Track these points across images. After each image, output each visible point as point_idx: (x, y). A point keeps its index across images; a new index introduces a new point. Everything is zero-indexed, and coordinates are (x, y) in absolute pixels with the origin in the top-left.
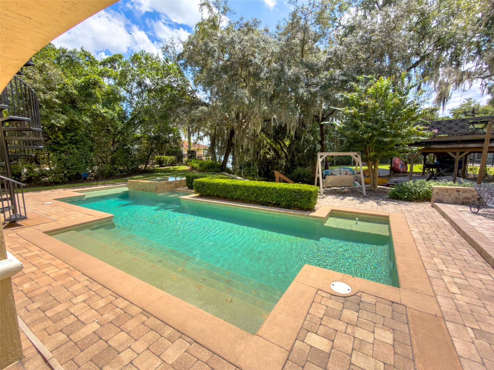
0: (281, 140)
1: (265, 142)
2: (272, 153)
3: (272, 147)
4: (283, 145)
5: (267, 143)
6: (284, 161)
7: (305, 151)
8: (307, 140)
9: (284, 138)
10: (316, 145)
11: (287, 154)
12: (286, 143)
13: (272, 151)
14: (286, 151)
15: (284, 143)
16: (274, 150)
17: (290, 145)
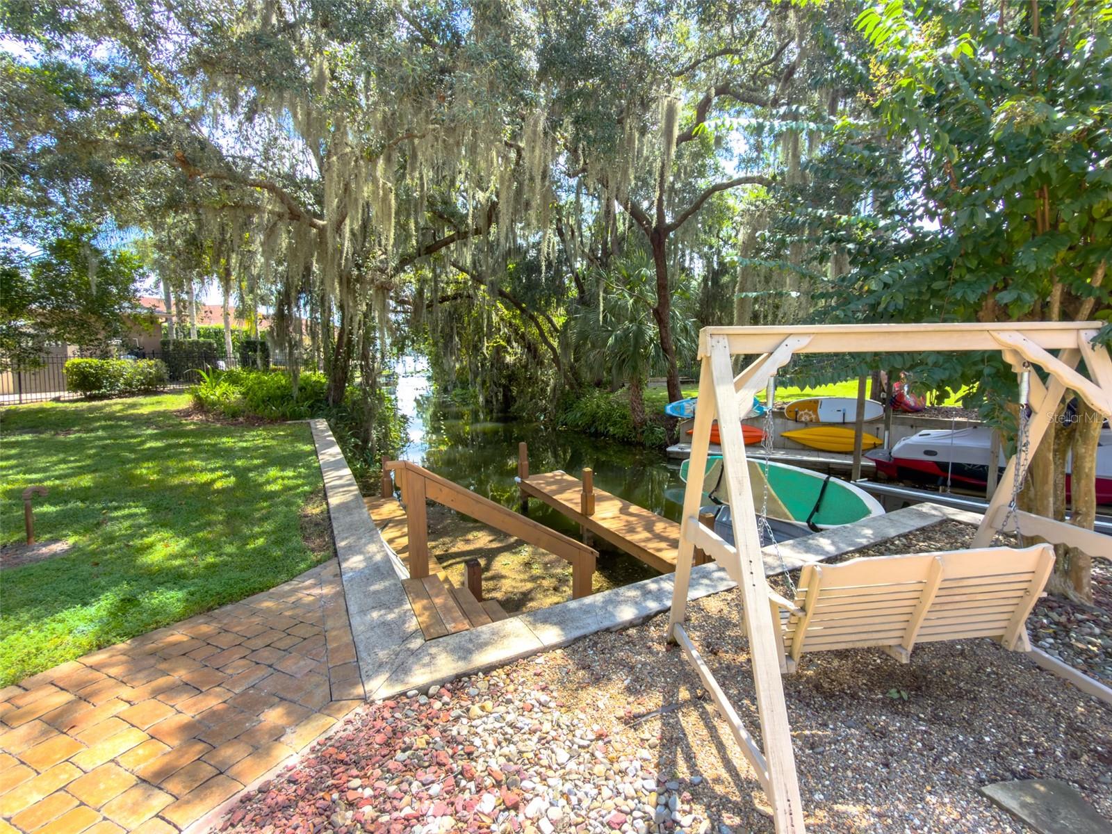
0: (543, 313)
1: (495, 319)
2: (517, 348)
3: (516, 331)
4: (546, 327)
5: (502, 319)
6: (550, 372)
7: (611, 341)
8: (614, 307)
9: (548, 304)
10: (641, 323)
11: (559, 351)
12: (555, 320)
13: (515, 345)
14: (555, 344)
15: (551, 321)
16: (522, 338)
17: (566, 325)
